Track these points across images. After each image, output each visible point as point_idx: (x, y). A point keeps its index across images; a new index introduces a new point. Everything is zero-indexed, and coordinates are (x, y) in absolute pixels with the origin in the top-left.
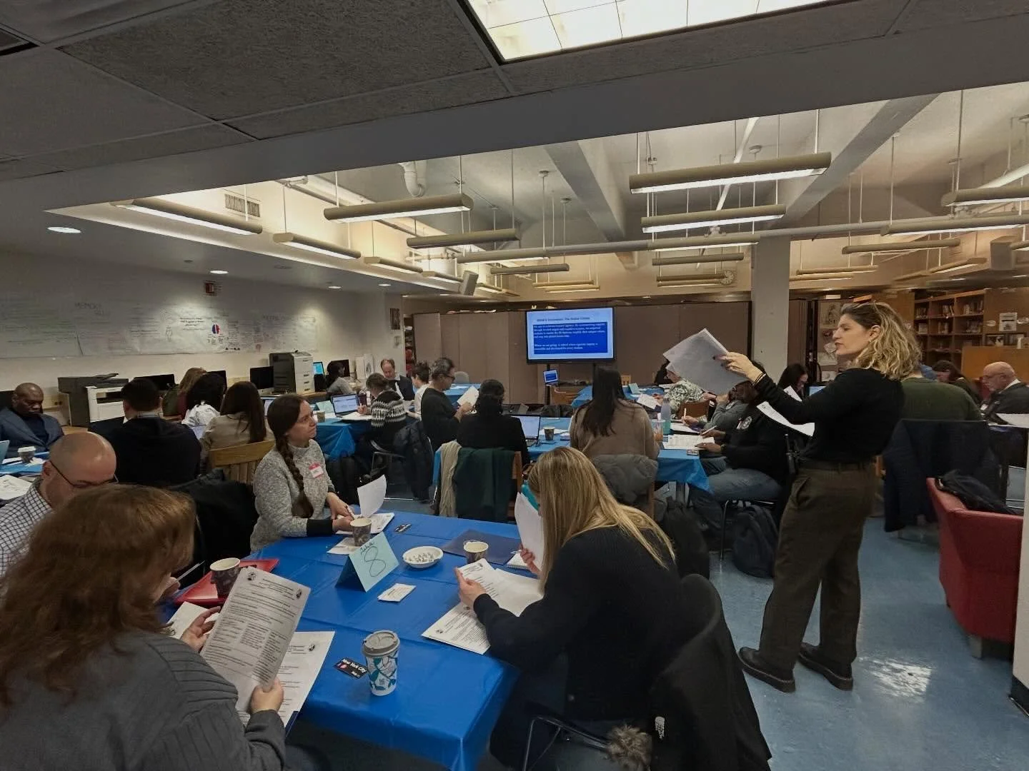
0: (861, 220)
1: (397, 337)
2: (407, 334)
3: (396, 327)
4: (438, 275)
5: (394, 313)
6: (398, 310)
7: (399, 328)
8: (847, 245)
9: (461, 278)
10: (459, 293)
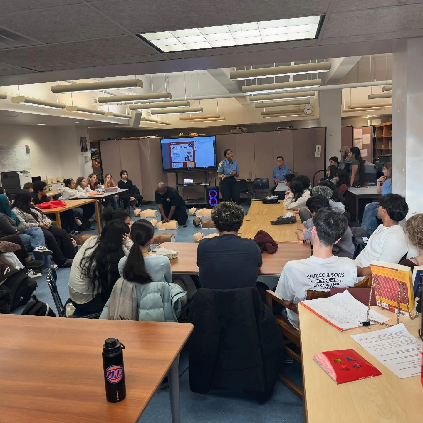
0: (375, 80)
1: (85, 157)
2: (93, 154)
3: (84, 149)
4: (114, 115)
5: (83, 140)
6: (86, 138)
7: (87, 151)
8: (371, 94)
9: (130, 116)
10: (129, 125)
